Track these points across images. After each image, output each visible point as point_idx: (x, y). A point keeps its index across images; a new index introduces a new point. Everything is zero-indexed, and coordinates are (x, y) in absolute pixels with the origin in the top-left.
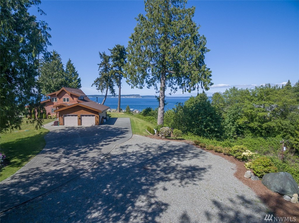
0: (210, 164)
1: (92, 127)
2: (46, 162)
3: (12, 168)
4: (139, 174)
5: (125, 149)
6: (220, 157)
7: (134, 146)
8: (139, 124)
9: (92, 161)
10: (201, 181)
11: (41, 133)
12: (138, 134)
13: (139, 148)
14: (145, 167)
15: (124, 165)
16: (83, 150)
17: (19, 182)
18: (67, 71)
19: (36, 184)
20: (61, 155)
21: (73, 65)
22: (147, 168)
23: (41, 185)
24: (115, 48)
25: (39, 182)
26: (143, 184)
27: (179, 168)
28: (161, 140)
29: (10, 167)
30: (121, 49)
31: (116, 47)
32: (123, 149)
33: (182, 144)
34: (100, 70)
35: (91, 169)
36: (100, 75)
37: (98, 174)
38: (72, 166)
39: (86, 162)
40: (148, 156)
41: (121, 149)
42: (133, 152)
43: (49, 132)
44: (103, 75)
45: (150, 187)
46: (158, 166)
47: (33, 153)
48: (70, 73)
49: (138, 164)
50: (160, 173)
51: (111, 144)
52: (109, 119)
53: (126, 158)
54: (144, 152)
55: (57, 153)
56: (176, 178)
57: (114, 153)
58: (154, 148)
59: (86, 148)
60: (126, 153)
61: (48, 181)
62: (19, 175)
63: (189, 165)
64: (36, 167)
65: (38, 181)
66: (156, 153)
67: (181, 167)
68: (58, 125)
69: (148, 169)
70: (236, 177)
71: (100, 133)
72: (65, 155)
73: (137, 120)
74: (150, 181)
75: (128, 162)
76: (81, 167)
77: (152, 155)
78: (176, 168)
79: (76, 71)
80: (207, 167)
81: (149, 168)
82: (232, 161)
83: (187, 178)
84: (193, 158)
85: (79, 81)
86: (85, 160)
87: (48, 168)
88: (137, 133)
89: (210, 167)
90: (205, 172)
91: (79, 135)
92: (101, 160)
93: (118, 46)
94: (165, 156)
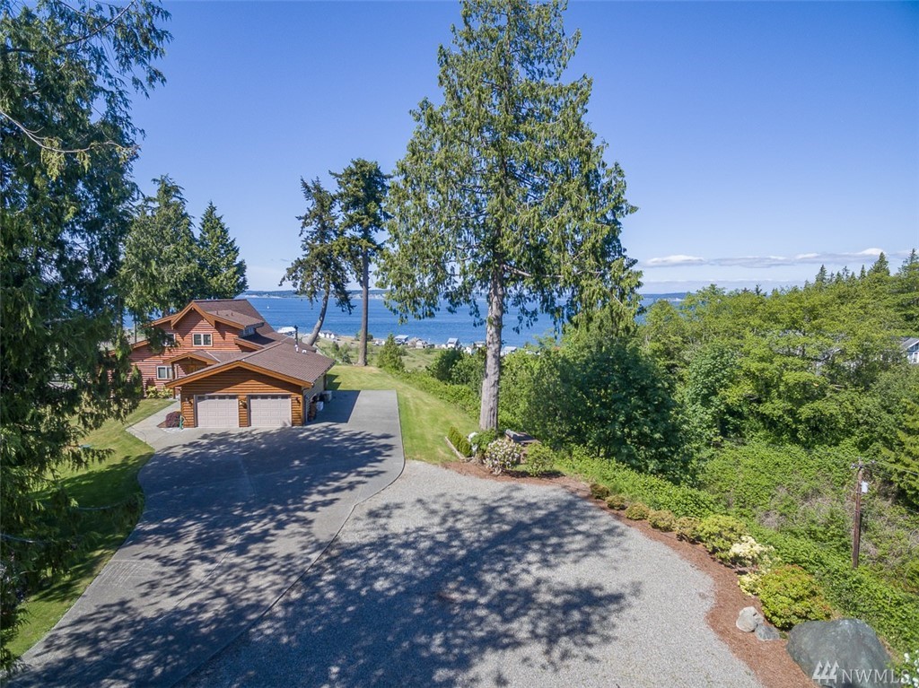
0: (637, 577)
1: (283, 432)
2: (147, 579)
3: (44, 605)
4: (424, 622)
5: (382, 521)
6: (667, 550)
7: (408, 507)
8: (424, 417)
9: (284, 573)
10: (609, 648)
11: (127, 458)
12: (421, 460)
13: (425, 514)
14: (441, 594)
15: (380, 585)
16: (256, 529)
17: (69, 662)
18: (205, 239)
19: (120, 667)
20: (191, 549)
21: (222, 221)
22: (447, 596)
23: (134, 671)
24: (352, 171)
25: (128, 660)
26: (436, 662)
27: (544, 597)
28: (492, 480)
29: (41, 598)
30: (370, 172)
31: (353, 167)
32: (377, 519)
33: (555, 494)
34: (305, 235)
35: (281, 604)
36: (305, 250)
37: (304, 623)
38: (225, 595)
39: (265, 576)
40: (453, 547)
41: (372, 520)
42: (405, 533)
43: (151, 456)
44: (313, 249)
45: (457, 675)
46: (482, 588)
47: (108, 542)
48: (213, 246)
49: (422, 582)
50: (486, 616)
51: (339, 502)
52: (334, 397)
53: (386, 557)
54: (441, 533)
55: (177, 538)
56: (535, 636)
57: (350, 538)
58: (468, 516)
59: (266, 520)
60: (386, 536)
61: (157, 656)
62: (67, 631)
63: (572, 584)
64: (117, 601)
65: (126, 658)
66: (476, 535)
67: (550, 590)
68: (178, 426)
69: (452, 601)
70: (713, 627)
71: (307, 458)
72: (203, 549)
73: (418, 401)
74: (456, 651)
75: (393, 573)
76: (253, 597)
77: (463, 545)
78: (534, 596)
79: (230, 241)
80: (628, 591)
81: (455, 596)
82: (702, 567)
83: (569, 633)
84: (585, 556)
85: (241, 268)
86: (264, 568)
87: (153, 601)
88: (418, 456)
89: (637, 590)
90: (621, 610)
91: (242, 467)
92: (312, 566)
93: (361, 164)
94: (502, 547)
